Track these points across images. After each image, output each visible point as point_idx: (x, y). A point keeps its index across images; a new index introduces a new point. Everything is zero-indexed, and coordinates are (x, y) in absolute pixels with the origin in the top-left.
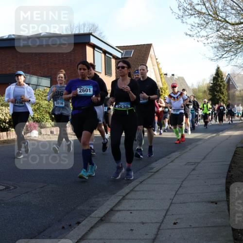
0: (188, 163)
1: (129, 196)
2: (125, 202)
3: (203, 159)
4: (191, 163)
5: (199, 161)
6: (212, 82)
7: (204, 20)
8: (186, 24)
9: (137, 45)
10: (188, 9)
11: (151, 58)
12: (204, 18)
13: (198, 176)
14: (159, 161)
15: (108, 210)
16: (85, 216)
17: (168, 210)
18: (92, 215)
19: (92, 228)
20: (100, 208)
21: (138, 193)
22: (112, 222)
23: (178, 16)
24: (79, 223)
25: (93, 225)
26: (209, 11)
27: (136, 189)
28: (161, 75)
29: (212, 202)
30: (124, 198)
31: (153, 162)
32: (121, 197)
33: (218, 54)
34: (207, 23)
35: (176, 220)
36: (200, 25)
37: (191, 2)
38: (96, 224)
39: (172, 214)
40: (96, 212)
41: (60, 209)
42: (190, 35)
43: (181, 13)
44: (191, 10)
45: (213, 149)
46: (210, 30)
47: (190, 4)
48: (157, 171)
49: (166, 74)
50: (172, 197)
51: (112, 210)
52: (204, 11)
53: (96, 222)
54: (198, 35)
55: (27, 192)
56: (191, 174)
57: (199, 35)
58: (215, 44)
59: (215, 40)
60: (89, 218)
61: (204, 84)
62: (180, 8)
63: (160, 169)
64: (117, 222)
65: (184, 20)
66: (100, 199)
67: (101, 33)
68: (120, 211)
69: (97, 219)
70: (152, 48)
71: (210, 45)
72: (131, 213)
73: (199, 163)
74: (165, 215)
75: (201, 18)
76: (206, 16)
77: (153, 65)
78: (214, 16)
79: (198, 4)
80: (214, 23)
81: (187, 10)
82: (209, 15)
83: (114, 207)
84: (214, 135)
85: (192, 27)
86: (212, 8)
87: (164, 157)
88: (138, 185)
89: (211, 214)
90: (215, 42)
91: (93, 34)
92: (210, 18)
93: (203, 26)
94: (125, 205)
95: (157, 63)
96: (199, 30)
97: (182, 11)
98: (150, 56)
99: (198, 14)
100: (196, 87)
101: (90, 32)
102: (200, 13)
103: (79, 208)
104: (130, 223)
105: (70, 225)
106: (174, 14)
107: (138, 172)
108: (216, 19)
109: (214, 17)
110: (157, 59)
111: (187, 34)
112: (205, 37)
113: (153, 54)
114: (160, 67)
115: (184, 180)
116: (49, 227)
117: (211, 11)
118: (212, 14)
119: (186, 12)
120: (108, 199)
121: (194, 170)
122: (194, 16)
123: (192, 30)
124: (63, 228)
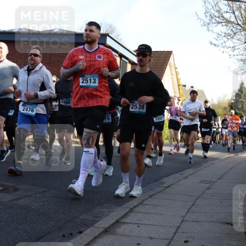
0: (203, 181)
1: (137, 209)
2: (132, 214)
3: (219, 179)
4: (206, 181)
5: (215, 180)
6: (234, 98)
7: (232, 30)
8: (211, 32)
9: (156, 52)
10: (215, 16)
11: (170, 67)
12: (232, 28)
13: (213, 196)
14: (171, 177)
15: (114, 221)
16: (87, 226)
17: (178, 227)
18: (96, 225)
19: (95, 238)
20: (104, 219)
21: (147, 207)
22: (117, 234)
23: (204, 23)
24: (81, 232)
25: (96, 235)
26: (238, 21)
27: (144, 203)
28: (179, 86)
29: (227, 224)
30: (131, 210)
31: (164, 177)
32: (128, 210)
33: (243, 68)
34: (235, 34)
35: (187, 238)
36: (227, 35)
37: (219, 9)
38: (100, 234)
39: (184, 232)
40: (100, 222)
41: (62, 216)
42: (215, 45)
43: (207, 20)
44: (219, 17)
45: (231, 169)
46: (237, 41)
47: (219, 11)
48: (169, 186)
49: (185, 86)
50: (184, 214)
51: (117, 222)
52: (233, 19)
53: (100, 232)
54: (223, 45)
55: (27, 196)
56: (205, 192)
57: (225, 46)
58: (242, 56)
59: (242, 52)
60: (92, 228)
61: (225, 100)
62: (207, 14)
63: (172, 185)
64: (123, 235)
65: (210, 28)
66: (105, 210)
67: (118, 35)
68: (126, 223)
69: (102, 230)
70: (172, 55)
71: (236, 57)
72: (139, 226)
73: (214, 182)
74: (176, 232)
75: (228, 27)
76: (235, 26)
77: (172, 75)
78: (243, 26)
79: (227, 12)
80: (243, 33)
81: (215, 18)
82: (238, 24)
83: (120, 218)
84: (233, 155)
85: (219, 36)
86: (242, 17)
87: (176, 173)
88: (147, 199)
89: (226, 235)
90: (242, 55)
91: (110, 35)
92: (239, 27)
93: (230, 36)
94: (132, 218)
95: (176, 72)
96: (226, 40)
97: (208, 18)
98: (170, 64)
99: (226, 22)
100: (216, 102)
101: (107, 33)
102: (228, 22)
103: (81, 217)
104: (137, 237)
105: (71, 234)
106: (200, 20)
107: (147, 186)
108: (245, 30)
109: (243, 28)
110: (176, 68)
111: (211, 44)
112: (232, 49)
113: (173, 62)
114: (179, 77)
115: (197, 198)
116: (49, 233)
117: (240, 21)
118: (241, 24)
119: (213, 20)
120: (113, 211)
121: (208, 188)
122: (221, 24)
123: (218, 39)
124: (64, 236)
